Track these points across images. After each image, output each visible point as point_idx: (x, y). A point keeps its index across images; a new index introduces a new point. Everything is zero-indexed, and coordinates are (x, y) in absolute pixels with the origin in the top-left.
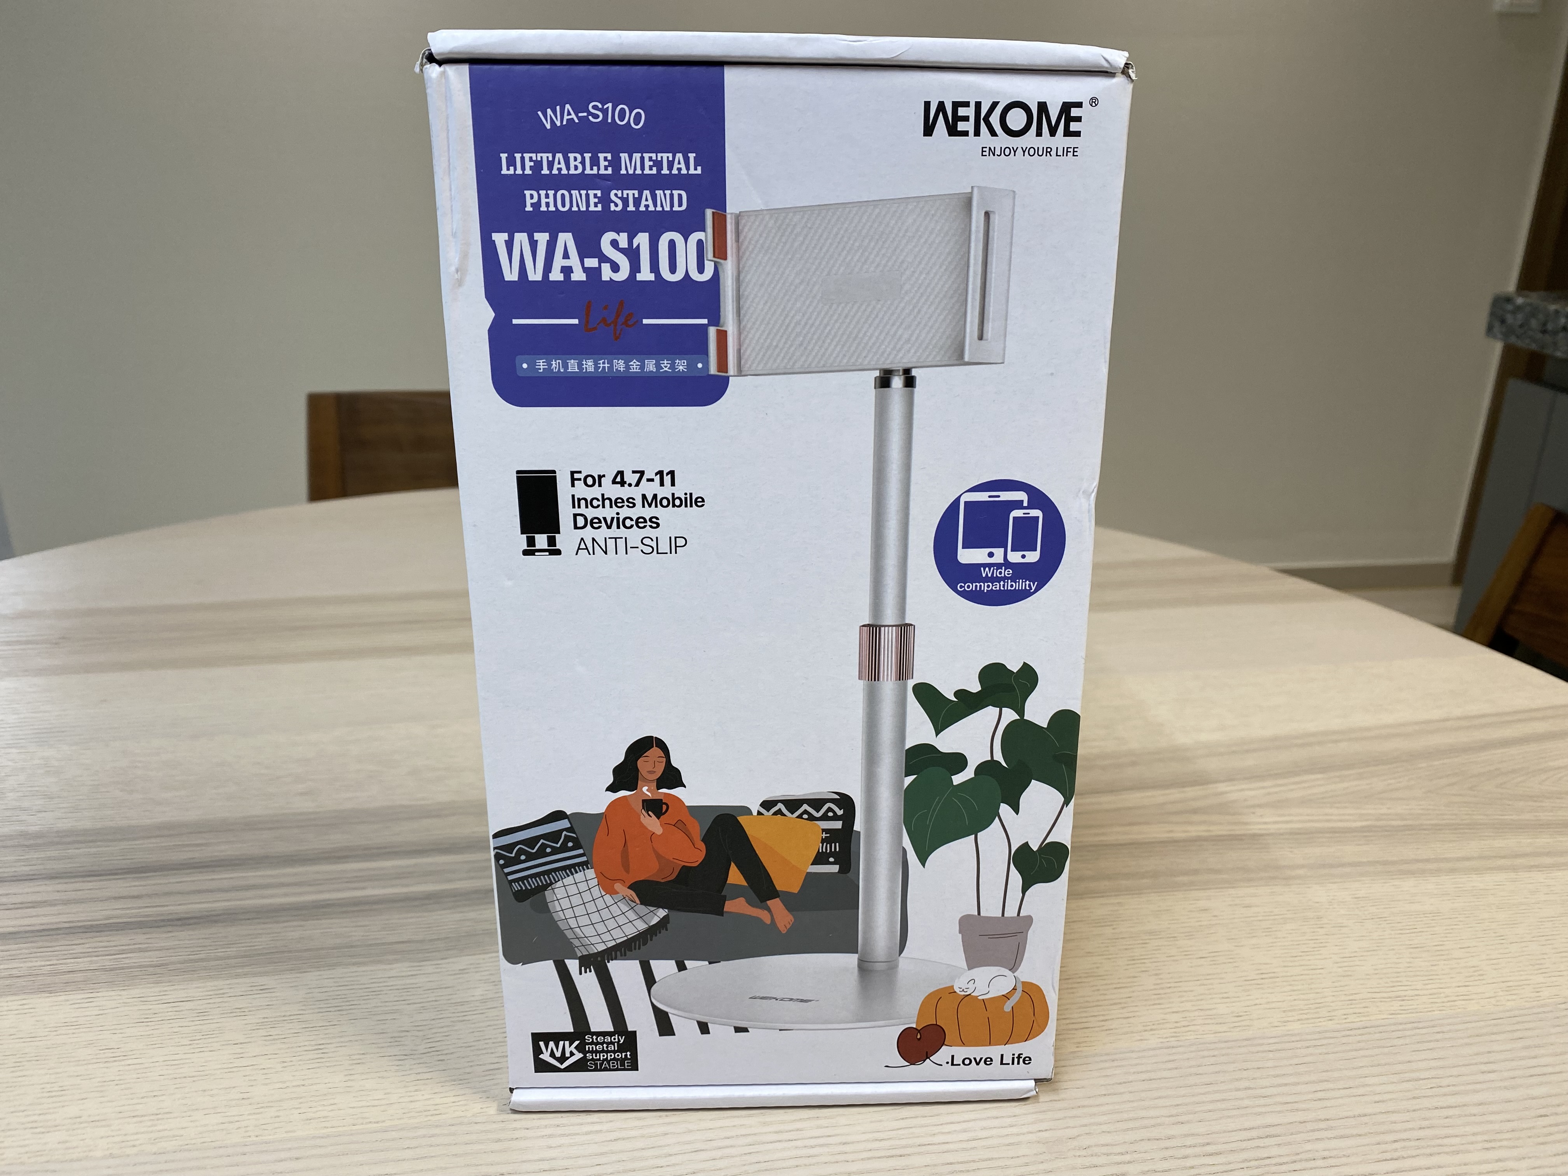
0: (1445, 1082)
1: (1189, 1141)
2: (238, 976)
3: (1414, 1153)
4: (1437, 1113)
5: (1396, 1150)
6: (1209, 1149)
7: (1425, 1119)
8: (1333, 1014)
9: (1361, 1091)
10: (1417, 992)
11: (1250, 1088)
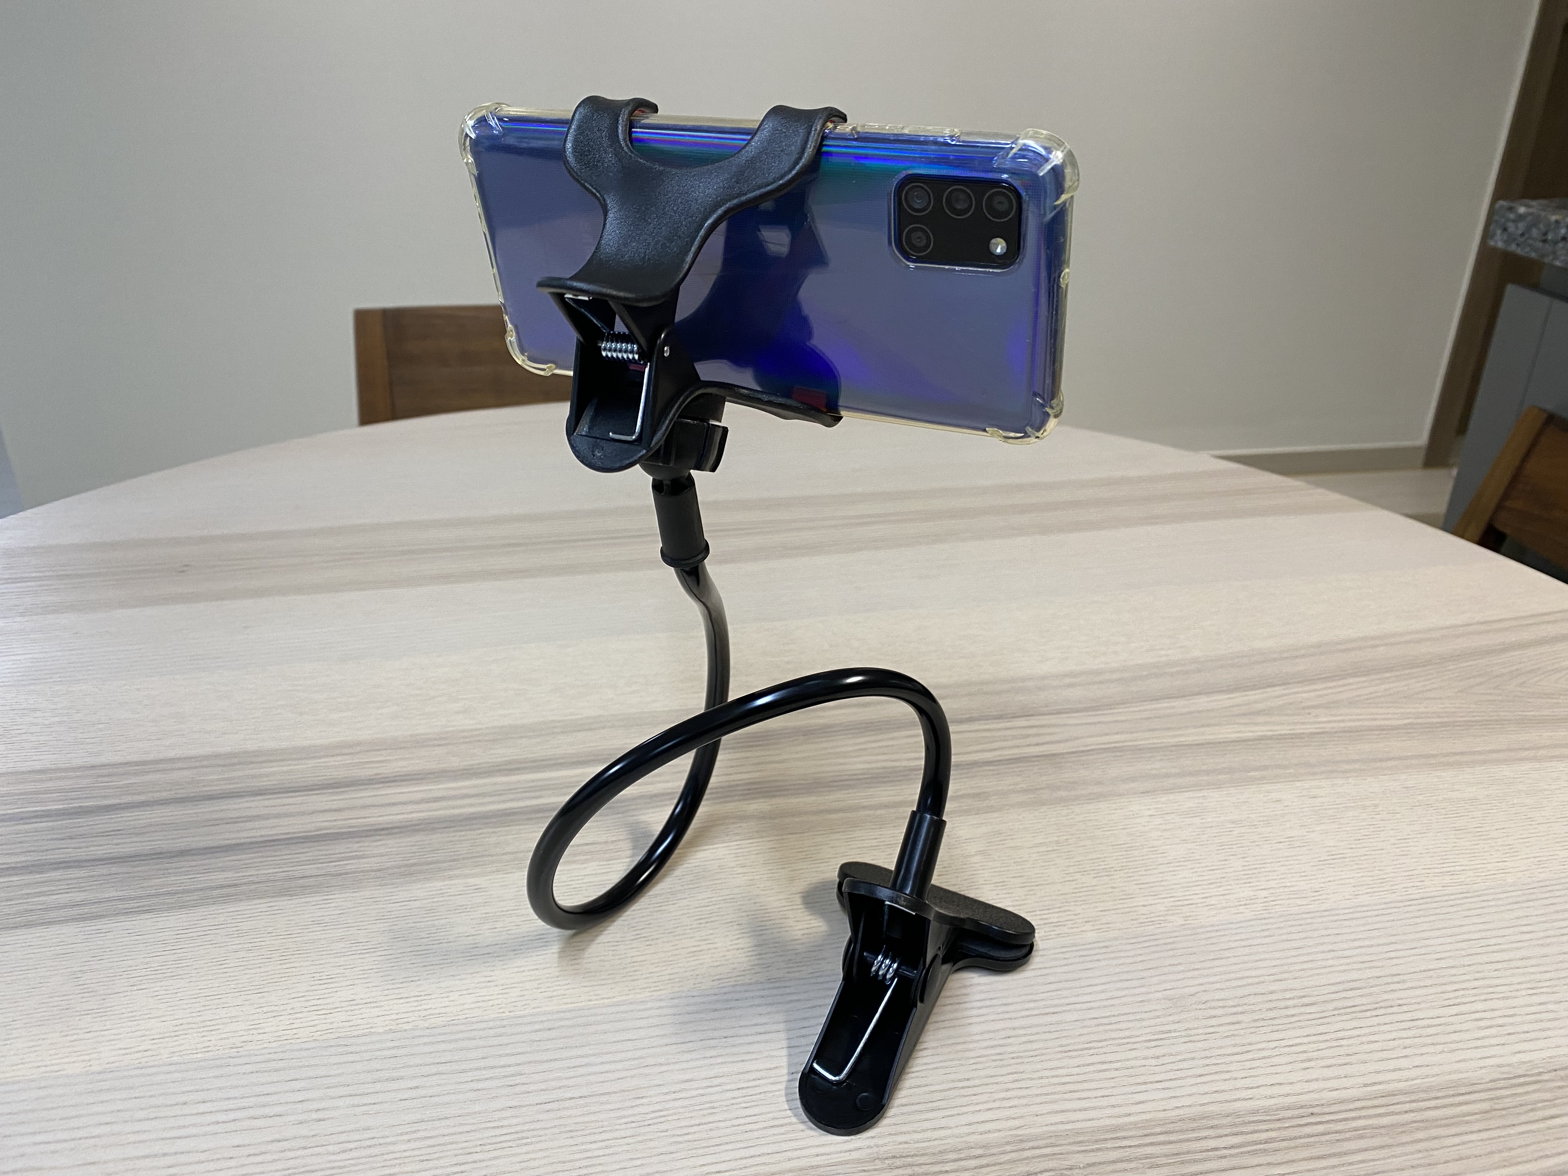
0: (1493, 941)
1: (1288, 995)
2: (450, 878)
3: (1473, 999)
4: (1489, 967)
5: (1456, 998)
6: (1306, 1000)
7: (1478, 972)
8: (1396, 887)
9: (1423, 951)
10: (1463, 868)
11: (1333, 951)
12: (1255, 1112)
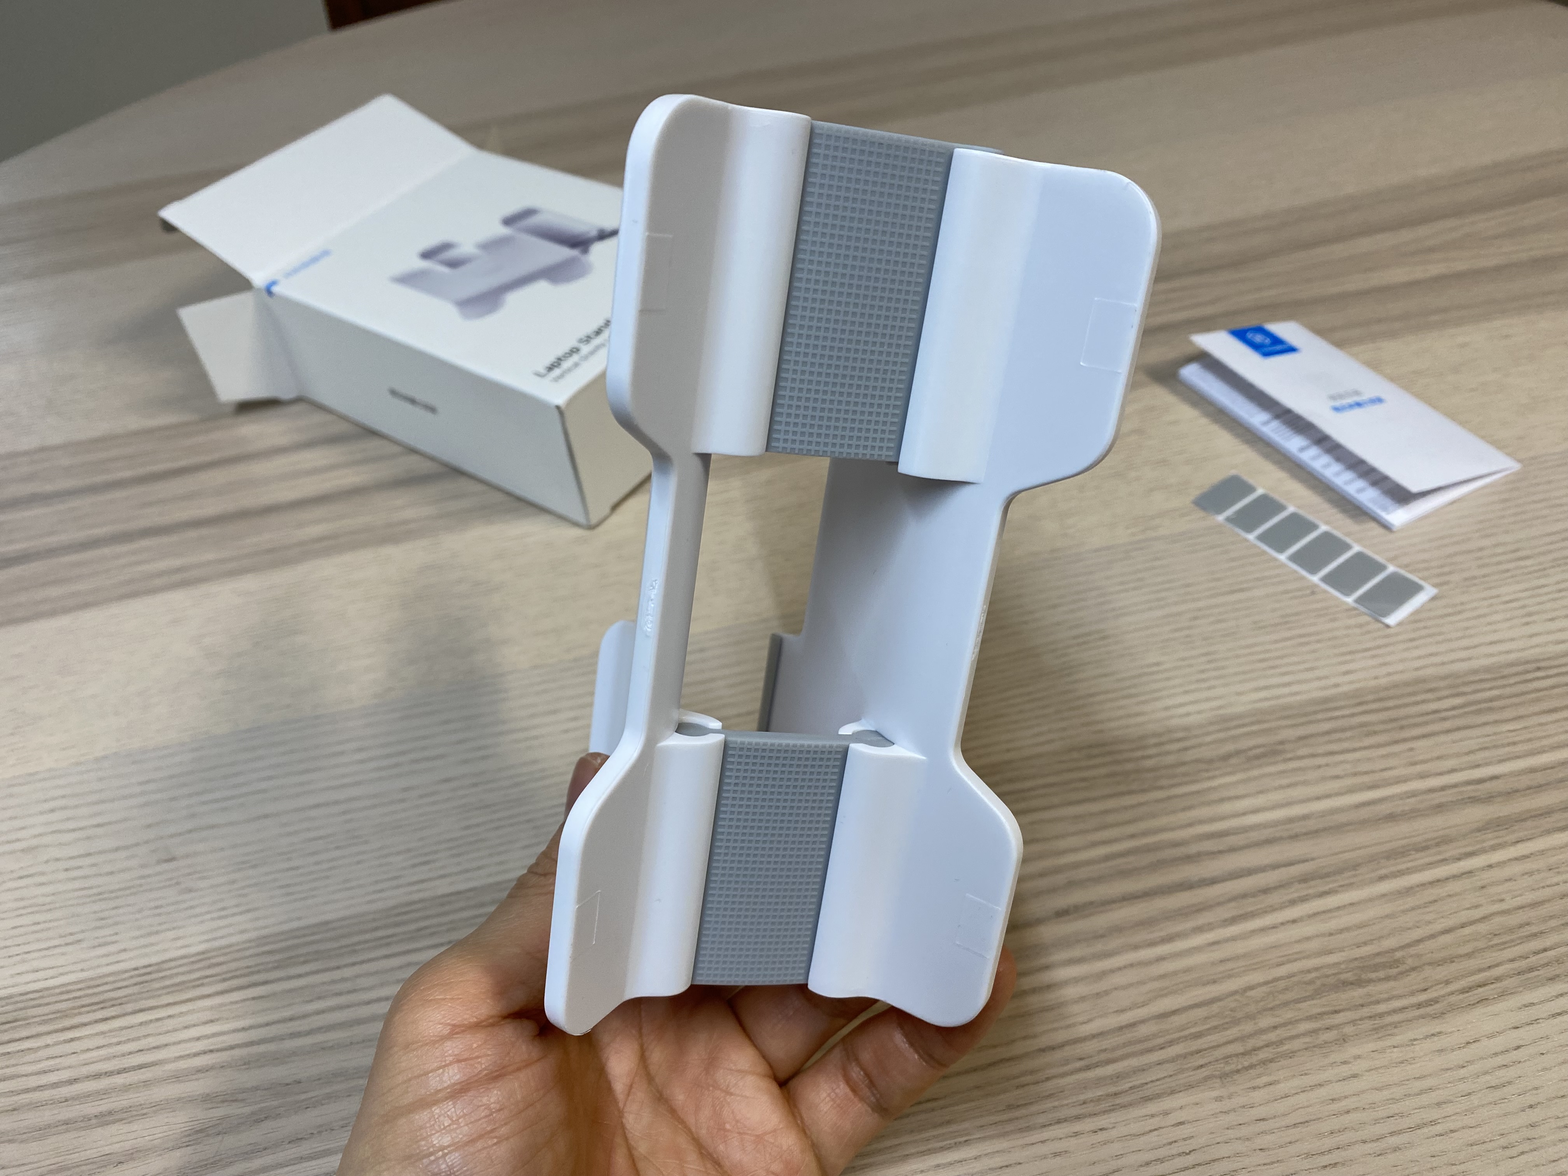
1: (1499, 550)
6: (1519, 554)
12: (1475, 672)
